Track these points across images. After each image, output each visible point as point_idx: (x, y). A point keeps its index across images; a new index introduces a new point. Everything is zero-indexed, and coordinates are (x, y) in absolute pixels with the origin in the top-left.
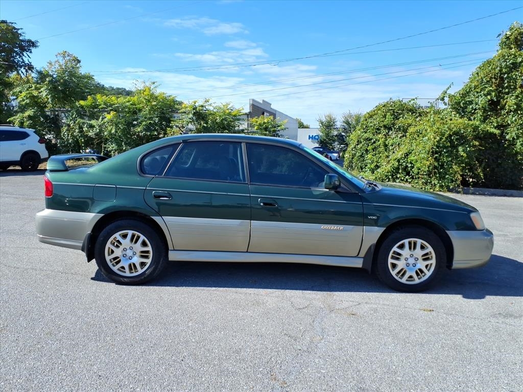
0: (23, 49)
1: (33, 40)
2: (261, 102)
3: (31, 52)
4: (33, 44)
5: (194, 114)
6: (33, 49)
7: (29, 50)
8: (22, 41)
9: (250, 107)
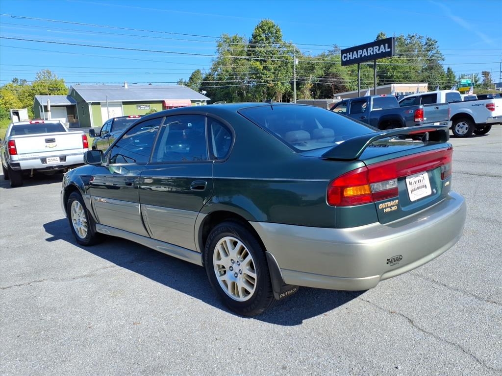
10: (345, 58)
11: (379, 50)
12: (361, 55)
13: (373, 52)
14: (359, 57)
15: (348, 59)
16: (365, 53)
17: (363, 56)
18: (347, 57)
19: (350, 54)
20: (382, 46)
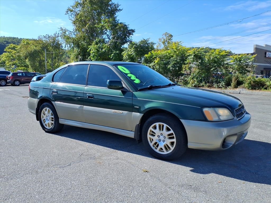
0: (130, 34)
1: (133, 29)
2: (265, 46)
3: (133, 35)
4: (133, 31)
5: (194, 56)
6: (133, 33)
7: (132, 34)
8: (129, 30)
9: (254, 50)
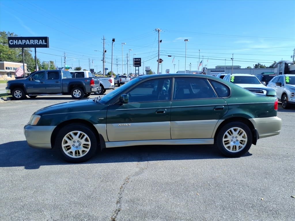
10: (11, 43)
11: (38, 42)
12: (25, 43)
13: (34, 42)
14: (23, 44)
15: (14, 44)
16: (27, 42)
17: (26, 44)
18: (13, 42)
19: (15, 41)
20: (40, 41)
